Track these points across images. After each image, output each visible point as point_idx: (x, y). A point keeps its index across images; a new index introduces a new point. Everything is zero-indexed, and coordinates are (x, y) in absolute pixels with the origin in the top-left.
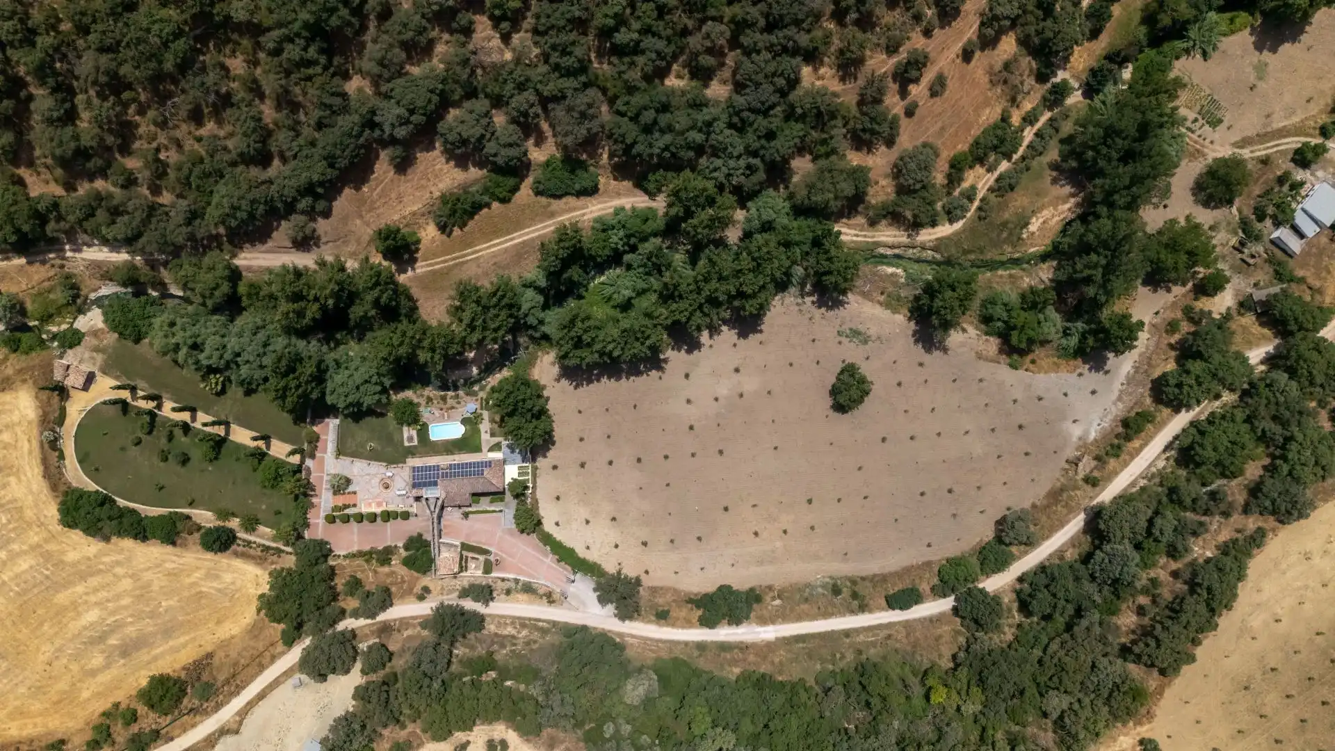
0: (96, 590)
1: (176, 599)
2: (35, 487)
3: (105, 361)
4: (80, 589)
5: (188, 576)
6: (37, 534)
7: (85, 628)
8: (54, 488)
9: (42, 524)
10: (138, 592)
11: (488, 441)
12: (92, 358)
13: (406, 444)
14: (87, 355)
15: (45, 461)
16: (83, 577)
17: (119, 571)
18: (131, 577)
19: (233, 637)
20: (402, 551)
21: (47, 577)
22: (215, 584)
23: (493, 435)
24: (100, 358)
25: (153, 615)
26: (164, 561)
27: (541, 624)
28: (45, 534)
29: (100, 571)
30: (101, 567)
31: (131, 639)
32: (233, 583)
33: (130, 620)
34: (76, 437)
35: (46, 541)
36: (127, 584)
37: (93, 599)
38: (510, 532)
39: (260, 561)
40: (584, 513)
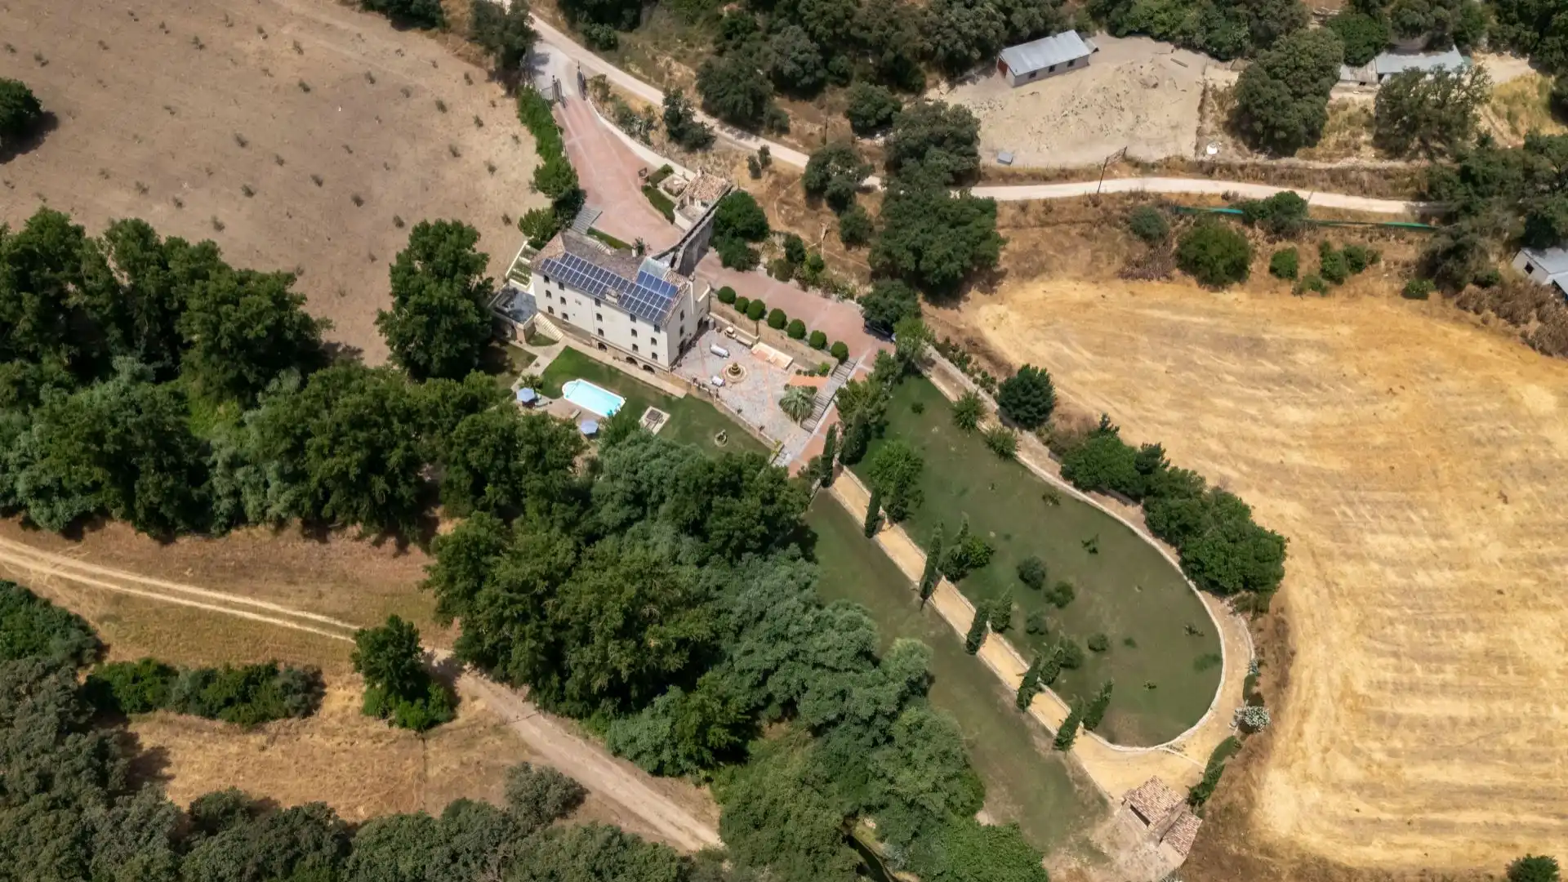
0: (1271, 442)
1: (1139, 365)
2: (1320, 651)
3: (1092, 825)
4: (1296, 458)
5: (1104, 382)
6: (1343, 575)
7: (1310, 405)
8: (1281, 630)
9: (1328, 584)
10: (1198, 403)
11: (546, 354)
12: (1114, 845)
13: (666, 416)
14: (1122, 857)
15: (1283, 683)
16: (1283, 470)
17: (1215, 446)
18: (1200, 429)
19: (1077, 279)
20: (764, 259)
21: (1350, 504)
22: (1067, 351)
23: (531, 358)
24: (1098, 835)
25: (1189, 365)
26: (1133, 420)
27: (638, 71)
28: (1328, 565)
29: (1253, 463)
30: (1245, 468)
31: (1239, 355)
32: (1037, 339)
33: (1230, 378)
34: (1208, 706)
35: (1330, 556)
36: (1211, 423)
37: (1279, 434)
38: (598, 200)
39: (977, 345)
40: (489, 184)
